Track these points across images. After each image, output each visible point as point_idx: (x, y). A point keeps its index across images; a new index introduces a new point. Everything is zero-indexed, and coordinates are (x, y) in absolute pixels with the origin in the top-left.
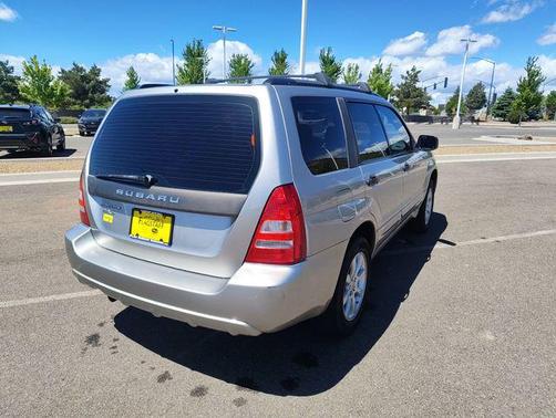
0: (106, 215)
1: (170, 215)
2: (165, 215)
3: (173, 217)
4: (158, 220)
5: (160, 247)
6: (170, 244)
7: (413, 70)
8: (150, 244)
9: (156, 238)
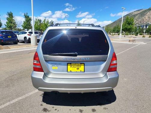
0: (53, 67)
1: (83, 63)
2: (81, 63)
3: (84, 64)
4: (78, 65)
5: (81, 73)
6: (84, 71)
7: (52, 21)
8: (77, 73)
9: (79, 71)
